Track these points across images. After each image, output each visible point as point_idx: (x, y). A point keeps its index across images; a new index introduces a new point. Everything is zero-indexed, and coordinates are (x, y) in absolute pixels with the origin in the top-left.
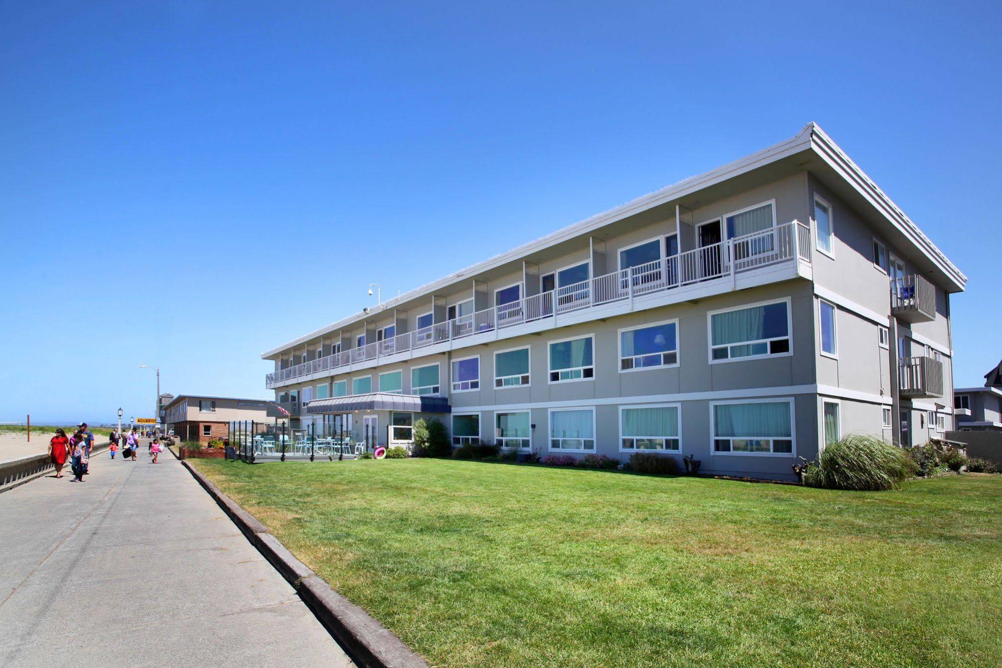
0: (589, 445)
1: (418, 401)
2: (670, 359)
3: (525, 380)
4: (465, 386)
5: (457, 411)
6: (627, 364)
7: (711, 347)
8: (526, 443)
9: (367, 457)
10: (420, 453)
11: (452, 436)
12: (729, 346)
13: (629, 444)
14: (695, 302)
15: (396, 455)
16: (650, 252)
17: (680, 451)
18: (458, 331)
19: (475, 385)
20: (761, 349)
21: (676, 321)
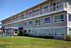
0: (40, 34)
1: (18, 28)
2: (49, 22)
3: (32, 25)
4: (25, 26)
5: (24, 29)
6: (44, 23)
7: (54, 21)
8: (32, 34)
9: (10, 36)
10: (18, 35)
11: (23, 33)
12: (56, 20)
13: (44, 34)
14: (52, 14)
15: (15, 36)
16: (47, 7)
17: (50, 35)
18: (24, 18)
19: (26, 26)
20: (60, 21)
21: (50, 17)
